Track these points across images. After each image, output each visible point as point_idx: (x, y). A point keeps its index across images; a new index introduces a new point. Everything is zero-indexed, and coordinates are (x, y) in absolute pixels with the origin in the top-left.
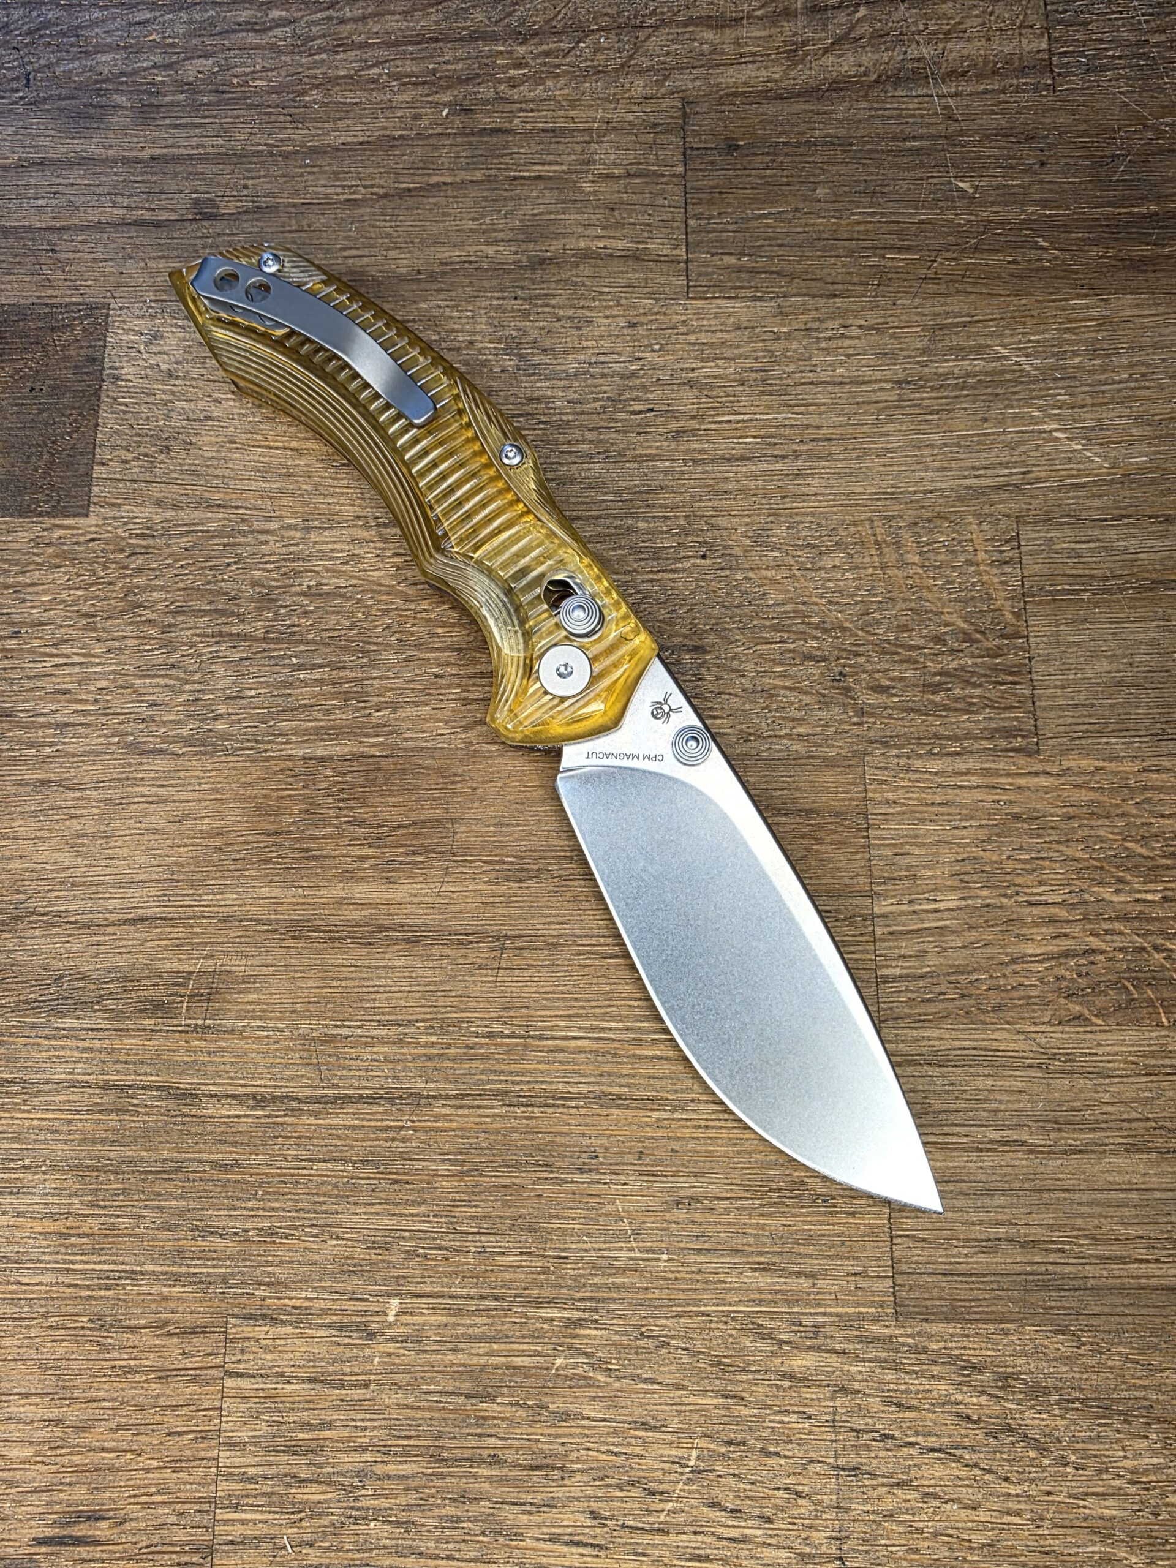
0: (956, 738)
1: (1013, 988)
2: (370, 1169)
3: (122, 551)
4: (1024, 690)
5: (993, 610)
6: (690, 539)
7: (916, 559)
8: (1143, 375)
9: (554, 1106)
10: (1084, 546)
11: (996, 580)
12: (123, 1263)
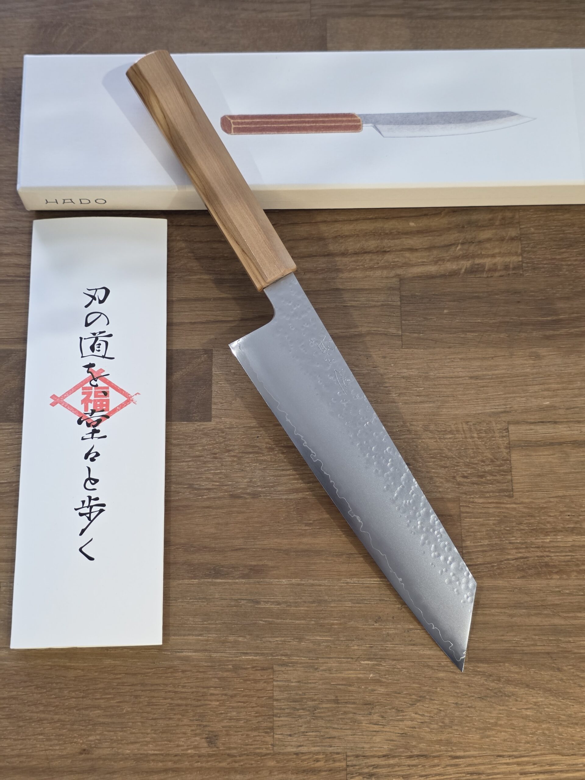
0: (488, 492)
1: (504, 568)
2: (313, 622)
3: (223, 433)
4: (509, 477)
5: (500, 452)
6: (404, 429)
7: (475, 435)
8: (549, 375)
9: (367, 603)
10: (529, 431)
11: (501, 442)
12: (241, 650)
